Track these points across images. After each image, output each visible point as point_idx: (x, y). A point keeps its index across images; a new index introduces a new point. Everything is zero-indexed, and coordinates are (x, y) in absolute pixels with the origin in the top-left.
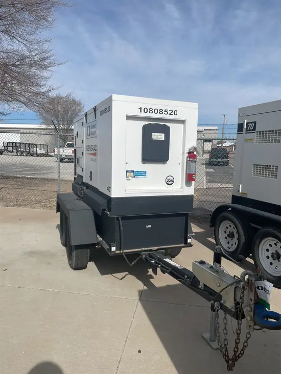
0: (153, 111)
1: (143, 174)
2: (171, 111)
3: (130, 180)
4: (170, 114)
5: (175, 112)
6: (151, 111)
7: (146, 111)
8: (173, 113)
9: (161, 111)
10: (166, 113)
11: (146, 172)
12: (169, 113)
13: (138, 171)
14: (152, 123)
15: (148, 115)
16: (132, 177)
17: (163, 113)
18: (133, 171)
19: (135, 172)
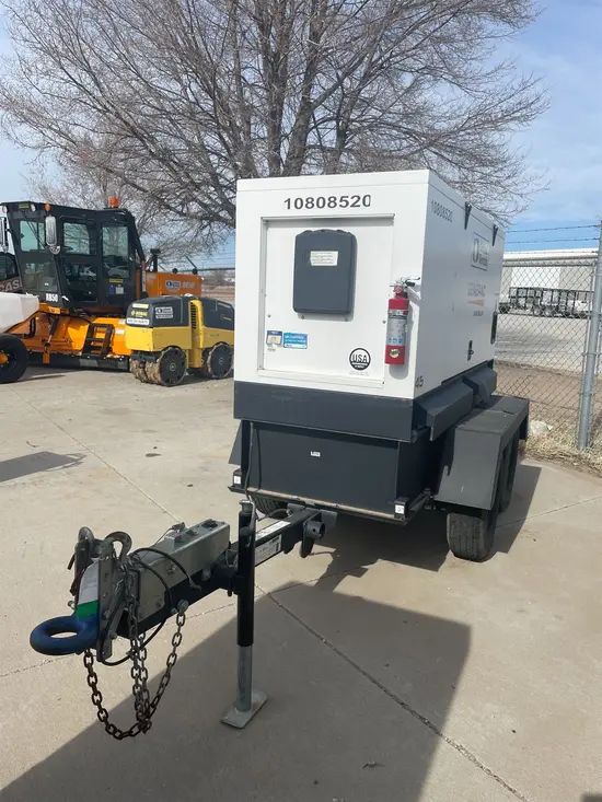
0: (315, 202)
1: (301, 339)
2: (356, 199)
3: (274, 350)
4: (353, 206)
5: (364, 200)
6: (310, 203)
7: (299, 205)
8: (360, 203)
9: (332, 202)
10: (344, 204)
11: (305, 337)
12: (350, 204)
13: (289, 334)
14: (313, 229)
15: (305, 213)
16: (279, 345)
17: (336, 205)
18: (280, 333)
19: (286, 334)
